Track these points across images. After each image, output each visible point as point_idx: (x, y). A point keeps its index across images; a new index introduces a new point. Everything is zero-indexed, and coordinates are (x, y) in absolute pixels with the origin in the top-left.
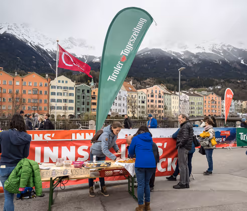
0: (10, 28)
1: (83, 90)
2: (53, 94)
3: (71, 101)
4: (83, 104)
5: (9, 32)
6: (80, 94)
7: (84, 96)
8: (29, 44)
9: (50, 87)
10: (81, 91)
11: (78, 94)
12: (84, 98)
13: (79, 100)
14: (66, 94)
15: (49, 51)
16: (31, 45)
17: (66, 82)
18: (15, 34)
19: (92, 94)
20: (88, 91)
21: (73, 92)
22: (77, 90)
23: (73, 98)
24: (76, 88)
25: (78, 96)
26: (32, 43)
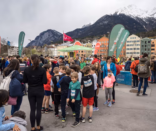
0: (122, 10)
1: (145, 42)
2: (128, 45)
3: (138, 49)
4: (146, 50)
5: (122, 13)
6: (144, 44)
7: (146, 45)
8: (132, 17)
9: (126, 42)
10: (144, 42)
11: (142, 44)
12: (146, 46)
13: (143, 48)
14: (135, 45)
15: (143, 18)
16: (133, 17)
17: (135, 38)
18: (125, 13)
19: (152, 43)
20: (149, 42)
21: (139, 43)
22: (142, 42)
23: (139, 47)
24: (141, 41)
25: (143, 45)
26: (134, 16)
